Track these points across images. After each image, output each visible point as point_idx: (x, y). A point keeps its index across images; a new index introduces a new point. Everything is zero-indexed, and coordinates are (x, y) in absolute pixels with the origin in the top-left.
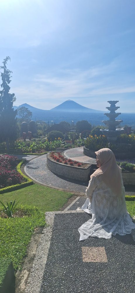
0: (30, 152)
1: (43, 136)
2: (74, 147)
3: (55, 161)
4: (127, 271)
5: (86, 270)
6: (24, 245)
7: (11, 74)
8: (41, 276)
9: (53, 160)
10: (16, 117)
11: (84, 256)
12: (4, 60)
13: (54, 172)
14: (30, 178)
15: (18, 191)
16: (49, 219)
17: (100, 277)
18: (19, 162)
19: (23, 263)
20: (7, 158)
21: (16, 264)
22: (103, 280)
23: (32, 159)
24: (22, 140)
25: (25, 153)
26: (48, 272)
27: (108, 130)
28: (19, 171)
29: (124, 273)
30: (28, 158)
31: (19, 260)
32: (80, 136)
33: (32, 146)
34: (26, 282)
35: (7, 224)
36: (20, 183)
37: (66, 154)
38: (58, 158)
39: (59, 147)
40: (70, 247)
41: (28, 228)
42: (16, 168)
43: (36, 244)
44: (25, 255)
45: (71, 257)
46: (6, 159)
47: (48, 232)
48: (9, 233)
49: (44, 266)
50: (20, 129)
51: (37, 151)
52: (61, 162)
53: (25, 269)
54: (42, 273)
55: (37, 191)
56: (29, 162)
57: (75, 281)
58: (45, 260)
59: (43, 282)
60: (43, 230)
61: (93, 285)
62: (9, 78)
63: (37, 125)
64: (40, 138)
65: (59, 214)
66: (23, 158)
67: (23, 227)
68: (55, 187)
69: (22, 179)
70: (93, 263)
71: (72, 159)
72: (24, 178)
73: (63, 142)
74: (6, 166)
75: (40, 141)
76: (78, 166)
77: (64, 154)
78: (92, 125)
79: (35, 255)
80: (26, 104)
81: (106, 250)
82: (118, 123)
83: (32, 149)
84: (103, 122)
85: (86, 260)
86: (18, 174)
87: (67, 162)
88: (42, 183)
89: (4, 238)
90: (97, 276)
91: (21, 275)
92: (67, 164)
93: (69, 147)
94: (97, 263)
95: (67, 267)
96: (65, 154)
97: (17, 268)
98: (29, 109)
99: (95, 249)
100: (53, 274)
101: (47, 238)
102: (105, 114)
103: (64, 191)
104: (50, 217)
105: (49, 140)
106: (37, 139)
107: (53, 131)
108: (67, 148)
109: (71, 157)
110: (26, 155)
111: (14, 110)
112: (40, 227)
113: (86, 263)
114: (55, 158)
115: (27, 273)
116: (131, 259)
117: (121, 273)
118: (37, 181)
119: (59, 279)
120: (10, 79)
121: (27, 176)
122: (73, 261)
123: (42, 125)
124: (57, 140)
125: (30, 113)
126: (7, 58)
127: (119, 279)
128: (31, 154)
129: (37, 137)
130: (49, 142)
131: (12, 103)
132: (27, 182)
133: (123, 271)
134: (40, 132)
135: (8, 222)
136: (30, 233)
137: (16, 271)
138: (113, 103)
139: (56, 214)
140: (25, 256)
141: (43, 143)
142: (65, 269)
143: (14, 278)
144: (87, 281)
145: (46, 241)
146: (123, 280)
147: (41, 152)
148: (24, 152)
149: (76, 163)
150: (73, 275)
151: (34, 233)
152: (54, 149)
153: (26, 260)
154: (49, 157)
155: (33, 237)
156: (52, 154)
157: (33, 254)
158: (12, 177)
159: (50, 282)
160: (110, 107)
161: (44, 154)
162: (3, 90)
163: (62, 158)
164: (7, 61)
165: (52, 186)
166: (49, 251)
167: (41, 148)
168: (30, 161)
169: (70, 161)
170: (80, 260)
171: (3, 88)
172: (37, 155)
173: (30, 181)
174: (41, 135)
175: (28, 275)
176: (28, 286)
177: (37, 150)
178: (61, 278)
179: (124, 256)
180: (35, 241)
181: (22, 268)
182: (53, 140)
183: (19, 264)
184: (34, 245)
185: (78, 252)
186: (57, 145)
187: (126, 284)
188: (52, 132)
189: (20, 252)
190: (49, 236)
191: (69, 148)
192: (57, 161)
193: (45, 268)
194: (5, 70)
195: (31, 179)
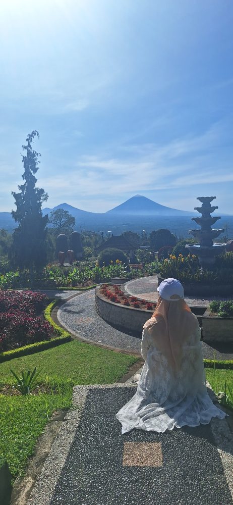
0: (68, 284)
1: (93, 258)
2: (142, 276)
3: (109, 301)
4: (192, 481)
5: (125, 478)
6: (32, 438)
7: (39, 158)
8: (53, 488)
9: (104, 299)
10: (46, 227)
11: (126, 457)
12: (29, 135)
13: (107, 319)
14: (65, 330)
15: (45, 352)
16: (78, 397)
17: (146, 491)
18: (49, 302)
19: (27, 466)
20: (29, 296)
21: (15, 467)
22: (150, 495)
23: (72, 297)
24: (56, 265)
25: (60, 288)
26: (64, 480)
27: (199, 246)
28: (49, 318)
29: (186, 484)
30: (64, 296)
31: (21, 461)
32: (156, 257)
33: (73, 274)
34: (28, 496)
35: (11, 405)
36: (48, 339)
37: (128, 289)
38: (114, 294)
39: (119, 275)
40: (106, 442)
41: (42, 411)
42: (44, 314)
43: (51, 436)
44: (31, 453)
45: (105, 458)
46: (28, 298)
47: (74, 418)
48: (11, 420)
49: (59, 471)
50: (54, 245)
51: (80, 284)
52: (119, 302)
53: (28, 476)
54: (54, 482)
55: (76, 352)
56: (65, 302)
57: (105, 496)
58: (62, 464)
59: (55, 496)
60: (65, 415)
61: (133, 502)
62: (35, 164)
63: (83, 238)
64: (87, 260)
65: (95, 389)
66: (56, 295)
67: (35, 411)
68: (108, 346)
69: (51, 332)
70: (138, 467)
71: (138, 296)
72: (56, 330)
73: (124, 266)
74: (27, 310)
75: (86, 265)
76: (148, 309)
77: (124, 288)
78: (178, 238)
79: (48, 454)
80: (65, 204)
81: (163, 447)
82: (217, 234)
83: (72, 280)
84: (191, 232)
85: (128, 462)
86: (46, 322)
87: (129, 302)
88: (85, 339)
89: (2, 426)
90: (142, 488)
91: (22, 485)
92: (129, 305)
93: (134, 275)
94: (144, 467)
95: (95, 473)
96: (126, 288)
97: (17, 474)
98: (69, 213)
99: (145, 447)
100: (71, 483)
101: (71, 427)
102: (194, 219)
103: (123, 352)
104: (80, 394)
105: (101, 265)
106: (82, 263)
107: (109, 249)
108: (130, 278)
109: (136, 292)
110: (61, 291)
111: (43, 216)
112: (62, 410)
113: (127, 467)
114: (108, 295)
115: (32, 481)
116: (202, 461)
117: (181, 483)
118: (77, 335)
119: (80, 491)
120: (37, 166)
121: (61, 326)
122: (107, 463)
123: (91, 238)
124: (113, 264)
125: (72, 220)
126: (34, 133)
127: (176, 493)
128: (71, 288)
129: (82, 259)
130: (101, 267)
131: (40, 204)
132: (61, 338)
133: (186, 481)
134: (88, 250)
135: (13, 402)
136: (45, 420)
137: (15, 479)
138: (206, 201)
139: (90, 390)
140: (31, 456)
141: (91, 268)
142: (92, 476)
143: (11, 488)
144: (124, 495)
145: (69, 432)
146: (181, 495)
147: (87, 286)
148: (59, 285)
149: (144, 302)
150: (104, 485)
151: (52, 419)
152: (109, 280)
153: (33, 462)
154: (99, 294)
155: (49, 426)
156: (104, 288)
157: (45, 452)
158: (35, 329)
159: (65, 496)
160: (201, 207)
161: (92, 288)
162: (25, 184)
163: (122, 294)
164: (32, 138)
165: (102, 344)
166: (71, 449)
167: (87, 279)
168: (67, 300)
169: (134, 299)
170: (119, 462)
171: (25, 181)
172: (80, 290)
173: (66, 335)
174: (90, 255)
175: (33, 485)
176: (29, 501)
177: (80, 282)
178: (84, 491)
179: (191, 456)
180: (51, 431)
181: (25, 473)
182: (108, 264)
183: (20, 467)
184: (47, 438)
185: (118, 449)
186: (114, 273)
187: (186, 501)
188: (107, 251)
189: (24, 449)
190: (74, 424)
191: (133, 278)
192: (111, 301)
193: (61, 474)
194: (29, 151)
195: (68, 331)
